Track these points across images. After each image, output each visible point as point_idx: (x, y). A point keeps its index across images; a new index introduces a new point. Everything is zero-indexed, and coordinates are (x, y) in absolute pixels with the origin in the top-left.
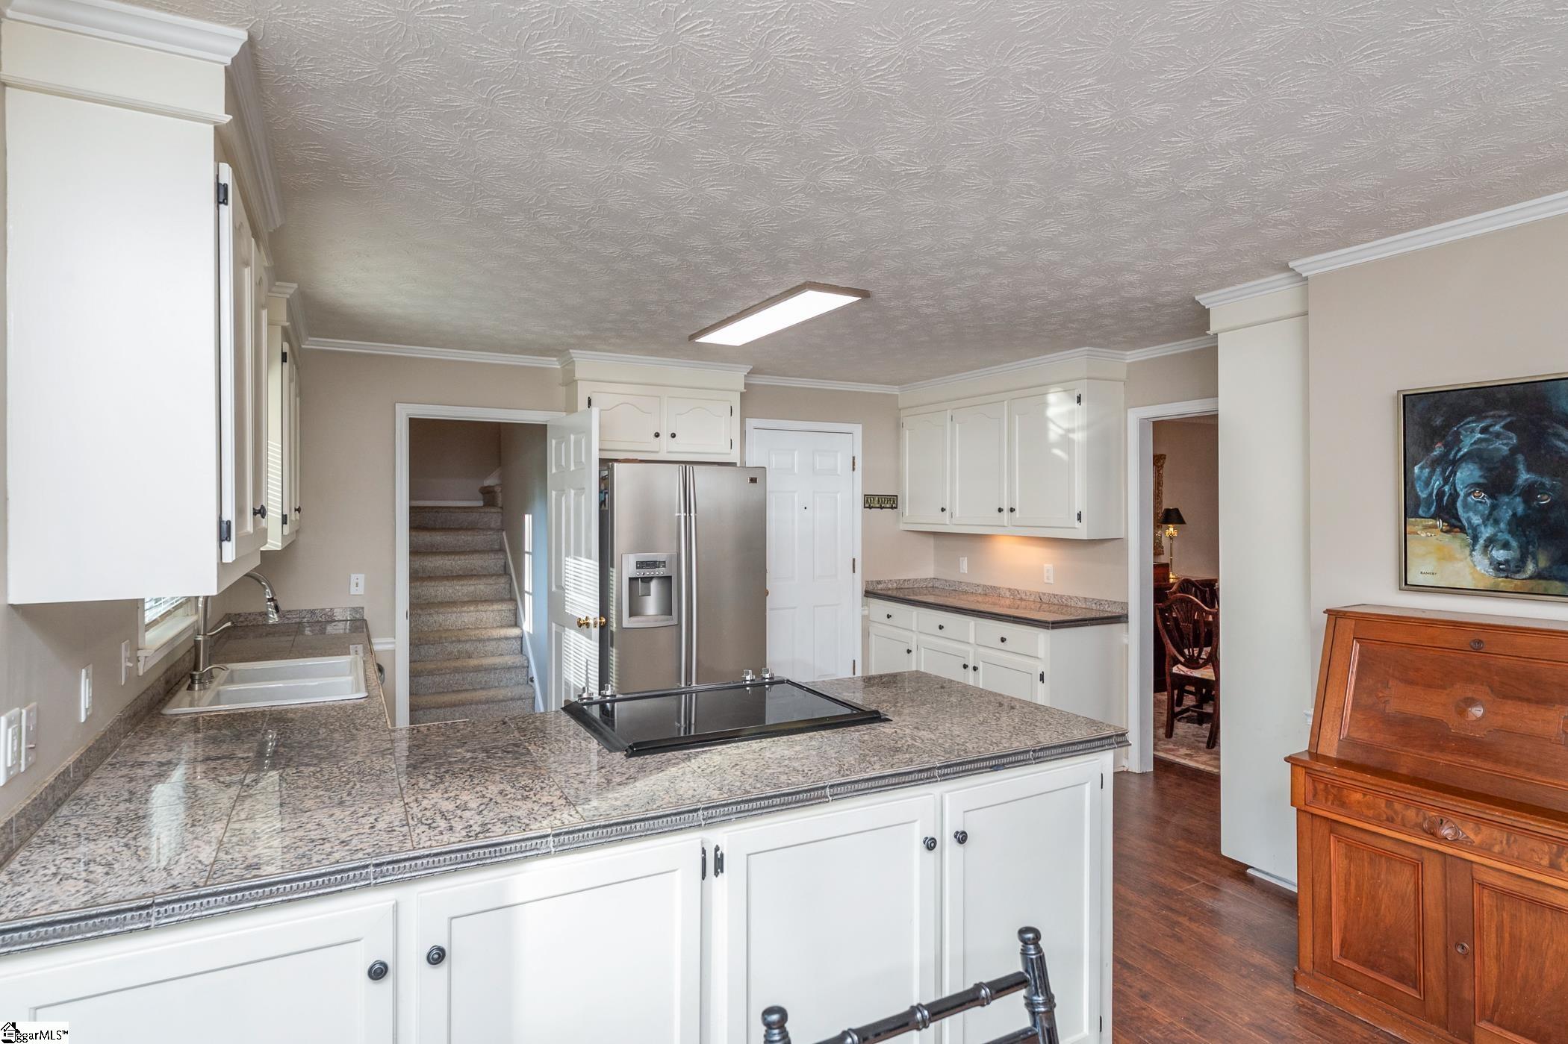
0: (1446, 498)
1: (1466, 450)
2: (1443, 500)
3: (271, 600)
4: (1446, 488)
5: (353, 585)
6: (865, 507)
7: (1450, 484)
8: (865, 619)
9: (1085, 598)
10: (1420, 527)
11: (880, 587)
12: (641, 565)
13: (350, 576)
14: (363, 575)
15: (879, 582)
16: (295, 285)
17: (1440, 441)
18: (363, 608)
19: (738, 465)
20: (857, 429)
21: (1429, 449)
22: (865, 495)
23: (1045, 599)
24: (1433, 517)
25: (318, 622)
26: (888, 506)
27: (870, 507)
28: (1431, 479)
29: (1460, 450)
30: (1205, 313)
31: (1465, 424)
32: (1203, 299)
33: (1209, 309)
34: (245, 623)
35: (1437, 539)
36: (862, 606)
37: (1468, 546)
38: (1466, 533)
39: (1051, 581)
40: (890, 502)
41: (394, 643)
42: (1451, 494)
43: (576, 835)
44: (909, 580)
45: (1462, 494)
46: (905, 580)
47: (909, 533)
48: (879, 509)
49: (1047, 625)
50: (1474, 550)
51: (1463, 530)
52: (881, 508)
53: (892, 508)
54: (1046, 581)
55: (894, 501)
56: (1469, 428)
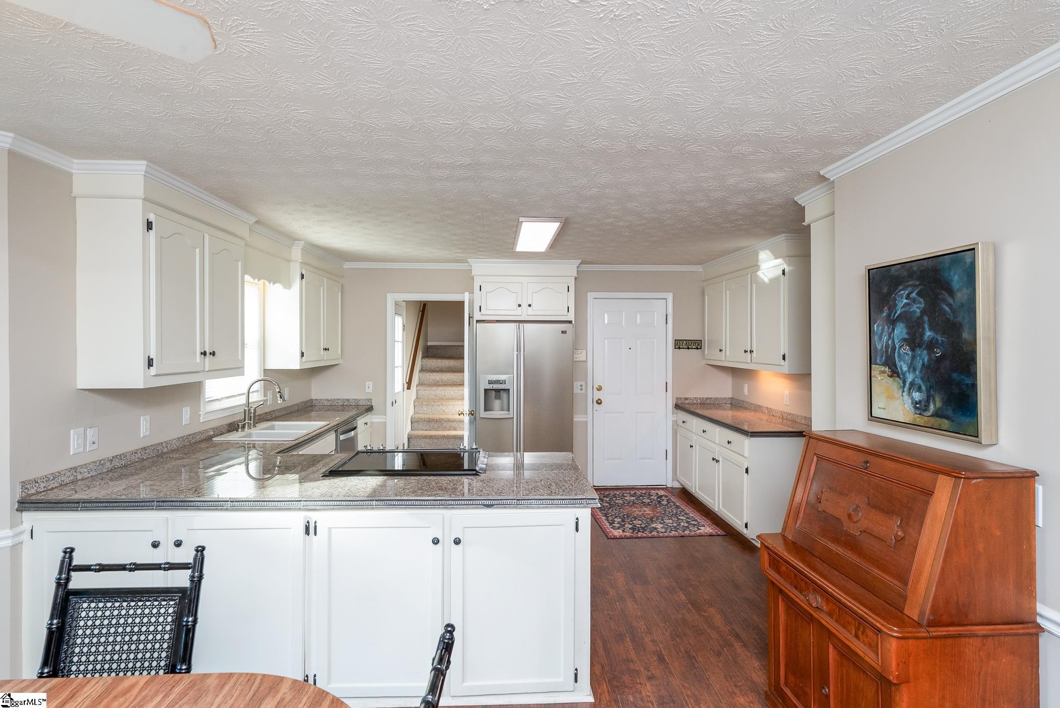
0: (890, 350)
1: (899, 312)
2: (888, 352)
3: (280, 392)
4: (890, 342)
5: (367, 388)
6: (675, 348)
7: (891, 339)
8: (675, 423)
9: (805, 417)
10: (878, 372)
11: (687, 402)
12: (490, 382)
13: (365, 383)
14: (372, 383)
15: (686, 399)
16: (303, 242)
17: (886, 306)
18: (371, 399)
19: (573, 323)
20: (670, 297)
21: (882, 311)
22: (675, 340)
23: (785, 415)
24: (883, 365)
25: (351, 405)
26: (694, 347)
27: (679, 348)
28: (882, 334)
29: (896, 313)
30: (802, 209)
31: (898, 292)
32: (800, 199)
33: (804, 207)
34: (320, 404)
35: (886, 382)
36: (673, 414)
37: (901, 388)
38: (900, 378)
39: (788, 404)
40: (697, 345)
41: (386, 418)
42: (892, 346)
43: (240, 503)
44: (710, 398)
45: (897, 347)
46: (708, 398)
47: (709, 366)
48: (687, 350)
49: (747, 433)
50: (903, 392)
51: (898, 376)
52: (688, 348)
53: (697, 348)
54: (786, 403)
55: (698, 344)
56: (900, 294)
